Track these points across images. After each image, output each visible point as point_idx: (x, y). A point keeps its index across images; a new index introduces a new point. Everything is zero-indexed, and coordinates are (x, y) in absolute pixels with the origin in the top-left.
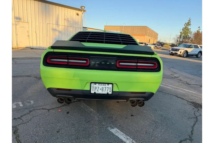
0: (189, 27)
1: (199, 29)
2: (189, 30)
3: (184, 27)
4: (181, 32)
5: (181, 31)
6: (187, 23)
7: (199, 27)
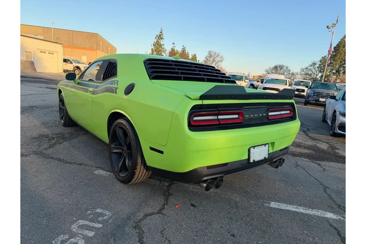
0: (162, 43)
1: (173, 46)
2: (163, 47)
3: (155, 41)
4: (152, 49)
5: (153, 47)
6: (158, 35)
7: (173, 44)
